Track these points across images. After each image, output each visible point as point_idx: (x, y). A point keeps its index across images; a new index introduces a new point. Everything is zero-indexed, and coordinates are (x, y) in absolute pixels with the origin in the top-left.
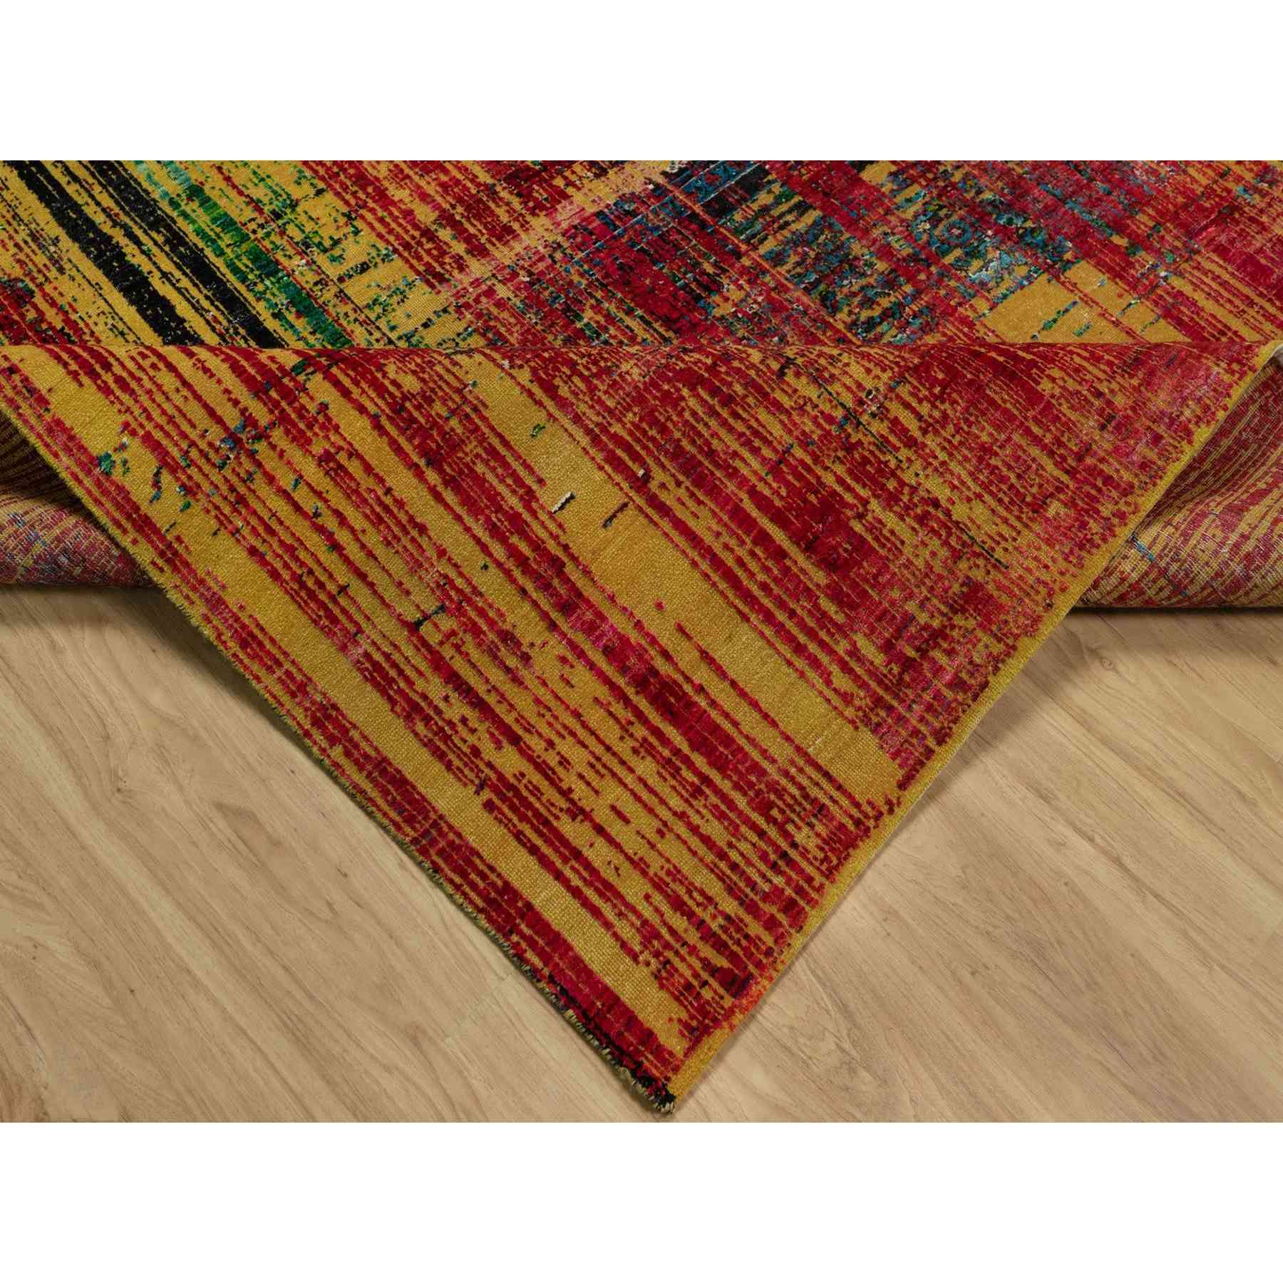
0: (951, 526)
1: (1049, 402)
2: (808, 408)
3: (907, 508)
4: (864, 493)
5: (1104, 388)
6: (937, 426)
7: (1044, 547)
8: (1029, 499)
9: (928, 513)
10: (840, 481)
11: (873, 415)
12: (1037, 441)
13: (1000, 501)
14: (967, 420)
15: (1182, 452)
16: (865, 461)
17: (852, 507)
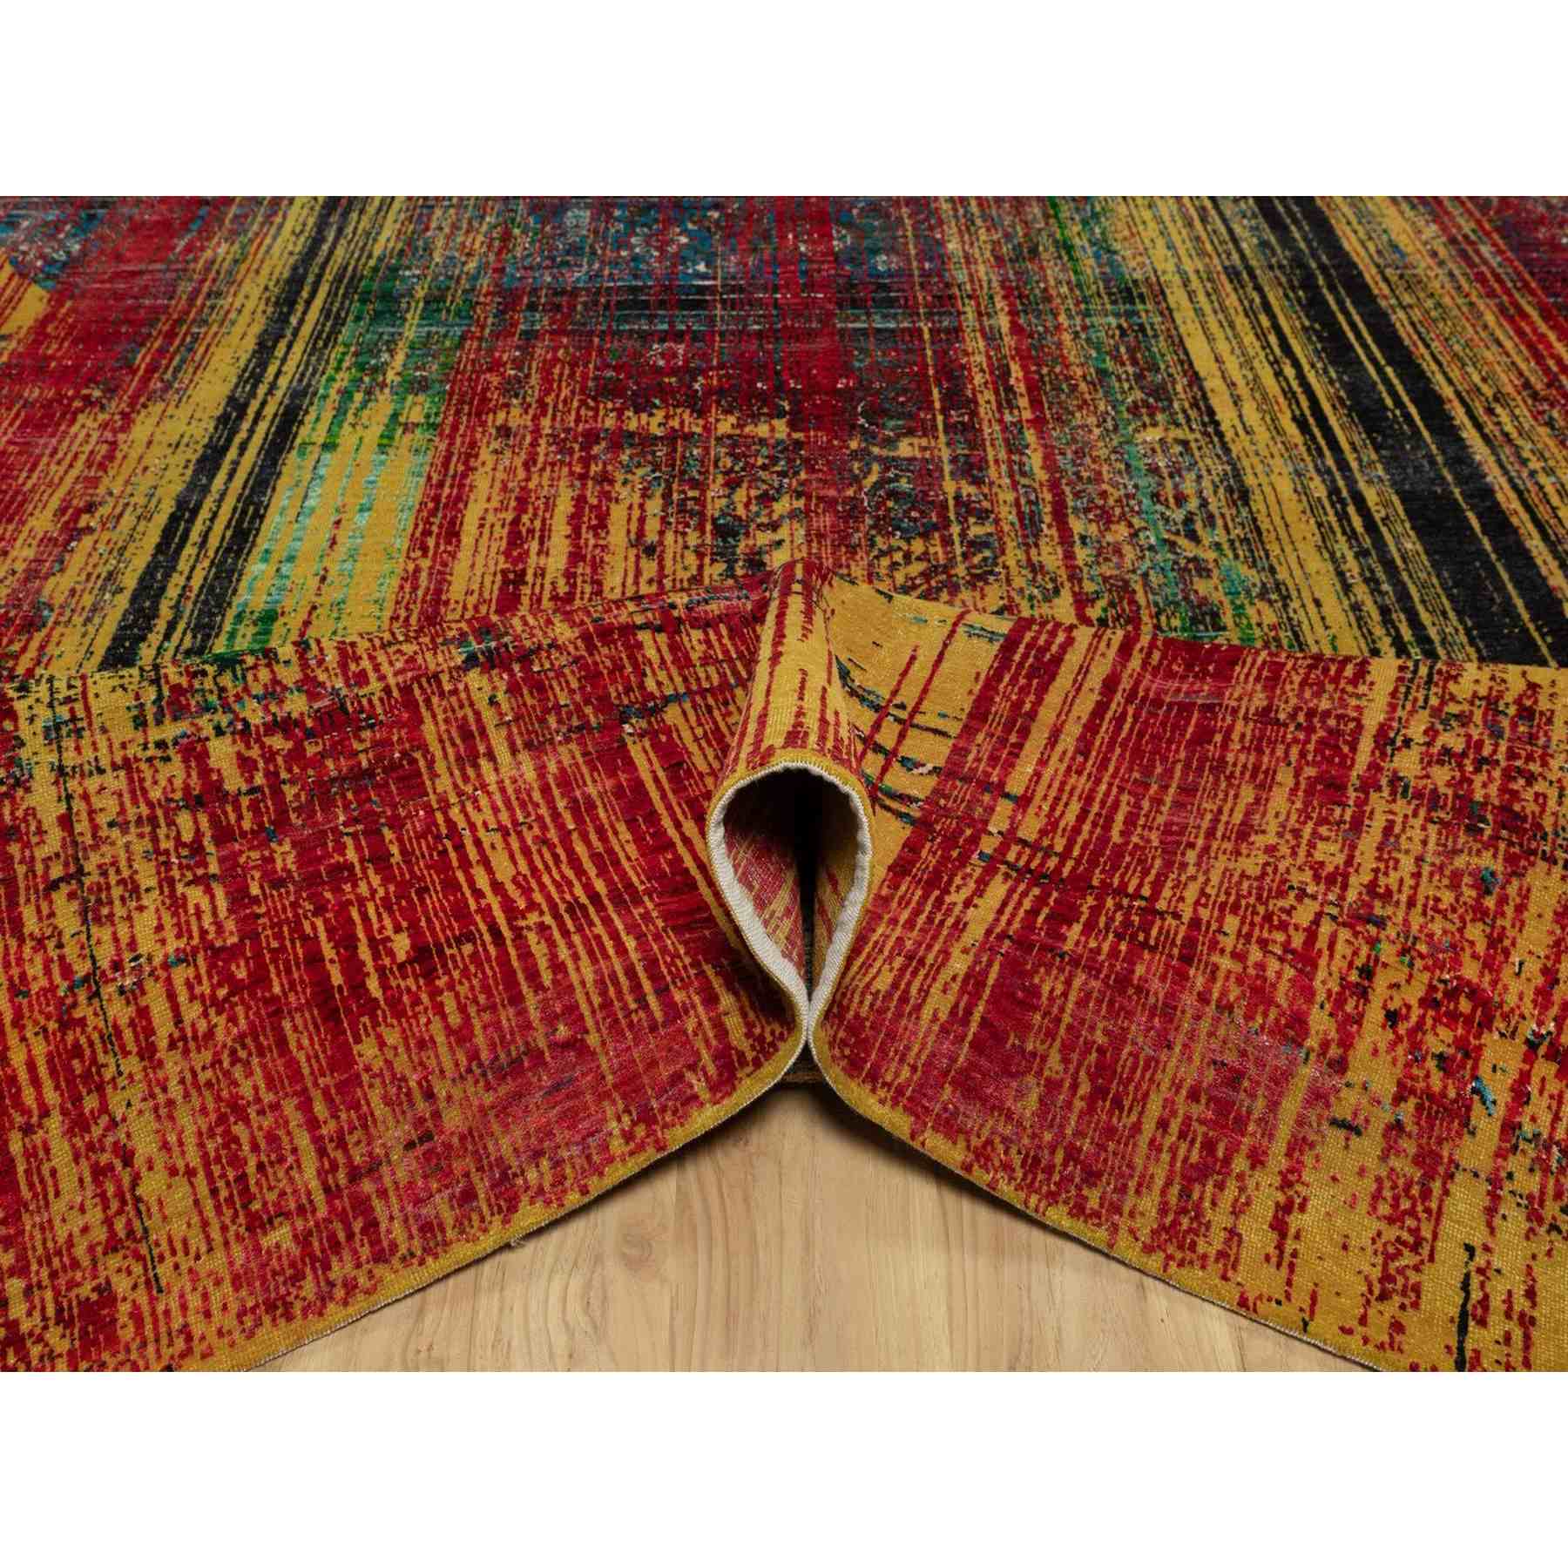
0: (130, 1200)
1: (358, 1076)
2: (51, 944)
3: (90, 1147)
4: (51, 1097)
5: (441, 1090)
6: (192, 1045)
7: (227, 1287)
8: (256, 1206)
9: (110, 1167)
10: (31, 1066)
11: (122, 990)
12: (312, 1124)
13: (214, 1192)
14: (233, 1052)
15: (485, 1231)
16: (77, 1051)
17: (26, 1112)
